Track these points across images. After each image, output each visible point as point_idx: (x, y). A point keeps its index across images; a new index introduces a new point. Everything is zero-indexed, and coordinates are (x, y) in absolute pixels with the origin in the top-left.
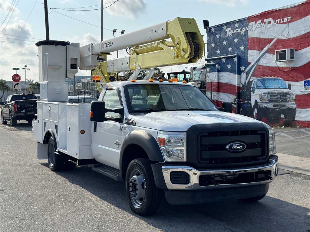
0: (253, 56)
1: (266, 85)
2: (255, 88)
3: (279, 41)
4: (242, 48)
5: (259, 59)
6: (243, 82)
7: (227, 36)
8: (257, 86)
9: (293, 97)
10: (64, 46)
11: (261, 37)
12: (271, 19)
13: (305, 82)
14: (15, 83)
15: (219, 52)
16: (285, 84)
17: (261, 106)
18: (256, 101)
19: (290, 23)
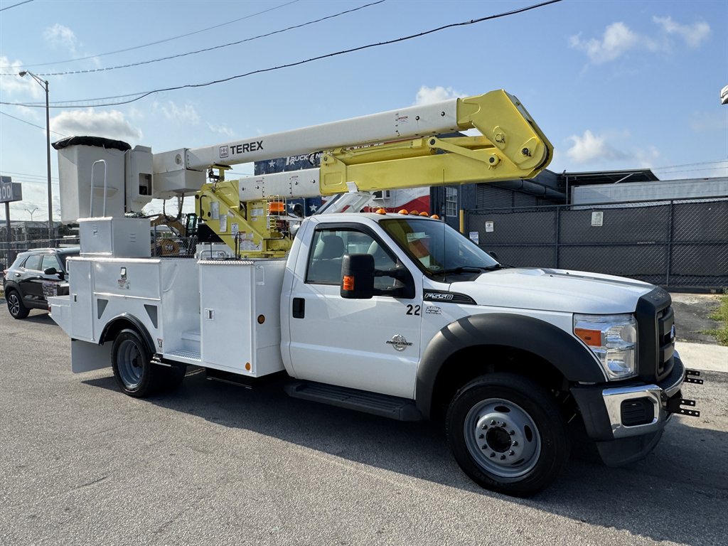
7: (287, 164)
10: (122, 150)
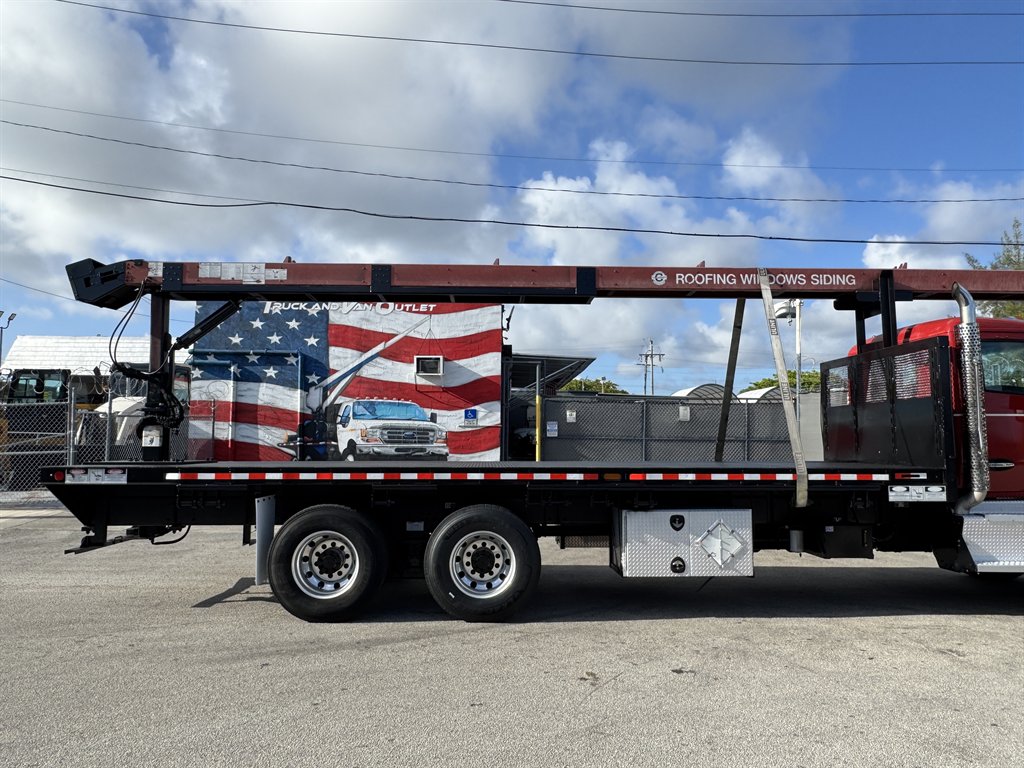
0: (341, 359)
1: (379, 413)
2: (348, 417)
3: (407, 340)
4: (312, 341)
5: (360, 366)
6: (315, 406)
7: (266, 311)
8: (355, 415)
9: (441, 435)
11: (364, 327)
13: (466, 412)
15: (236, 340)
16: (424, 414)
17: (365, 450)
18: (351, 443)
19: (433, 316)
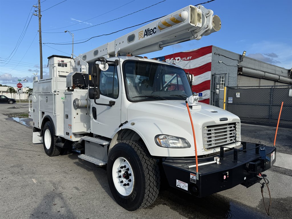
0: (168, 78)
5: (172, 80)
12: (179, 58)
14: (19, 89)
19: (191, 61)
